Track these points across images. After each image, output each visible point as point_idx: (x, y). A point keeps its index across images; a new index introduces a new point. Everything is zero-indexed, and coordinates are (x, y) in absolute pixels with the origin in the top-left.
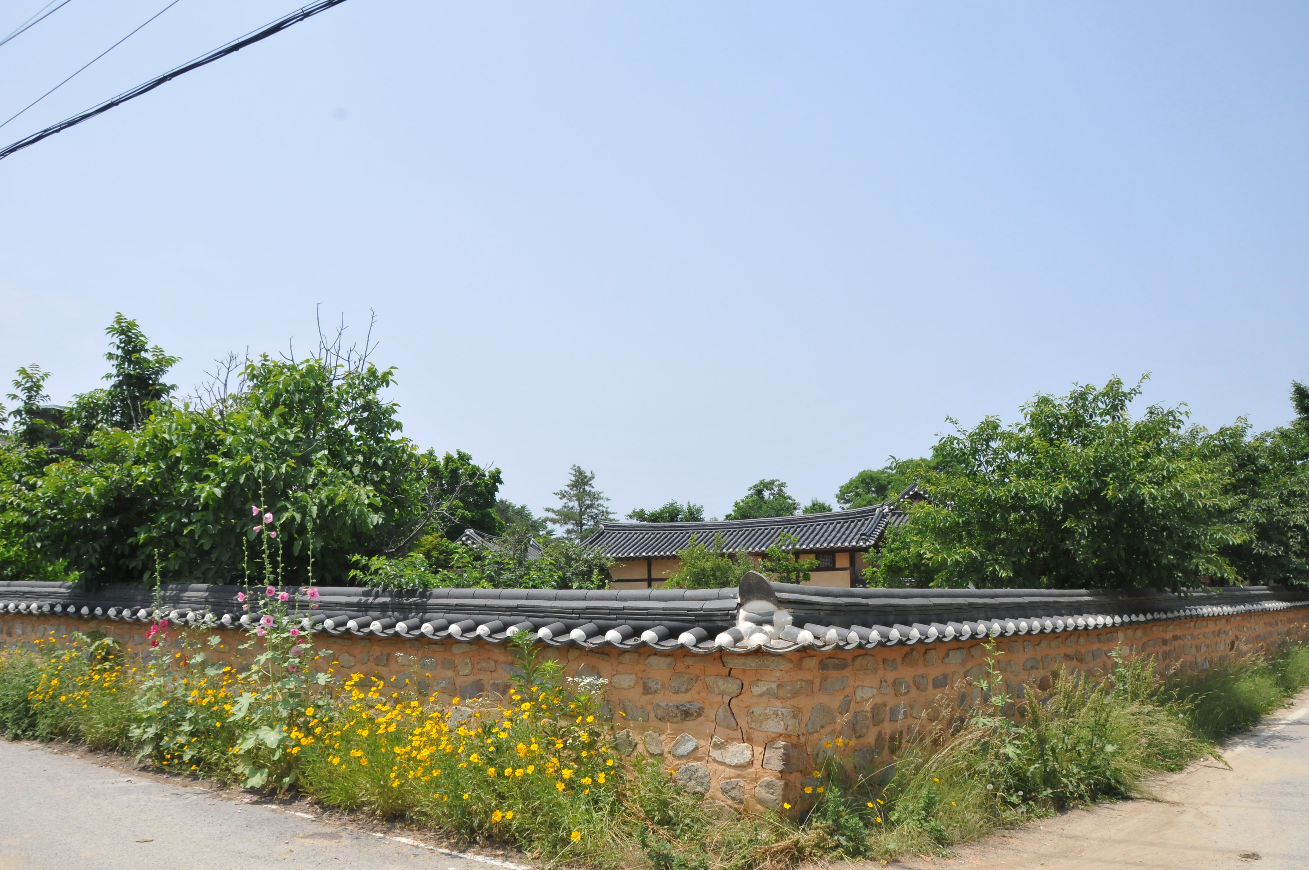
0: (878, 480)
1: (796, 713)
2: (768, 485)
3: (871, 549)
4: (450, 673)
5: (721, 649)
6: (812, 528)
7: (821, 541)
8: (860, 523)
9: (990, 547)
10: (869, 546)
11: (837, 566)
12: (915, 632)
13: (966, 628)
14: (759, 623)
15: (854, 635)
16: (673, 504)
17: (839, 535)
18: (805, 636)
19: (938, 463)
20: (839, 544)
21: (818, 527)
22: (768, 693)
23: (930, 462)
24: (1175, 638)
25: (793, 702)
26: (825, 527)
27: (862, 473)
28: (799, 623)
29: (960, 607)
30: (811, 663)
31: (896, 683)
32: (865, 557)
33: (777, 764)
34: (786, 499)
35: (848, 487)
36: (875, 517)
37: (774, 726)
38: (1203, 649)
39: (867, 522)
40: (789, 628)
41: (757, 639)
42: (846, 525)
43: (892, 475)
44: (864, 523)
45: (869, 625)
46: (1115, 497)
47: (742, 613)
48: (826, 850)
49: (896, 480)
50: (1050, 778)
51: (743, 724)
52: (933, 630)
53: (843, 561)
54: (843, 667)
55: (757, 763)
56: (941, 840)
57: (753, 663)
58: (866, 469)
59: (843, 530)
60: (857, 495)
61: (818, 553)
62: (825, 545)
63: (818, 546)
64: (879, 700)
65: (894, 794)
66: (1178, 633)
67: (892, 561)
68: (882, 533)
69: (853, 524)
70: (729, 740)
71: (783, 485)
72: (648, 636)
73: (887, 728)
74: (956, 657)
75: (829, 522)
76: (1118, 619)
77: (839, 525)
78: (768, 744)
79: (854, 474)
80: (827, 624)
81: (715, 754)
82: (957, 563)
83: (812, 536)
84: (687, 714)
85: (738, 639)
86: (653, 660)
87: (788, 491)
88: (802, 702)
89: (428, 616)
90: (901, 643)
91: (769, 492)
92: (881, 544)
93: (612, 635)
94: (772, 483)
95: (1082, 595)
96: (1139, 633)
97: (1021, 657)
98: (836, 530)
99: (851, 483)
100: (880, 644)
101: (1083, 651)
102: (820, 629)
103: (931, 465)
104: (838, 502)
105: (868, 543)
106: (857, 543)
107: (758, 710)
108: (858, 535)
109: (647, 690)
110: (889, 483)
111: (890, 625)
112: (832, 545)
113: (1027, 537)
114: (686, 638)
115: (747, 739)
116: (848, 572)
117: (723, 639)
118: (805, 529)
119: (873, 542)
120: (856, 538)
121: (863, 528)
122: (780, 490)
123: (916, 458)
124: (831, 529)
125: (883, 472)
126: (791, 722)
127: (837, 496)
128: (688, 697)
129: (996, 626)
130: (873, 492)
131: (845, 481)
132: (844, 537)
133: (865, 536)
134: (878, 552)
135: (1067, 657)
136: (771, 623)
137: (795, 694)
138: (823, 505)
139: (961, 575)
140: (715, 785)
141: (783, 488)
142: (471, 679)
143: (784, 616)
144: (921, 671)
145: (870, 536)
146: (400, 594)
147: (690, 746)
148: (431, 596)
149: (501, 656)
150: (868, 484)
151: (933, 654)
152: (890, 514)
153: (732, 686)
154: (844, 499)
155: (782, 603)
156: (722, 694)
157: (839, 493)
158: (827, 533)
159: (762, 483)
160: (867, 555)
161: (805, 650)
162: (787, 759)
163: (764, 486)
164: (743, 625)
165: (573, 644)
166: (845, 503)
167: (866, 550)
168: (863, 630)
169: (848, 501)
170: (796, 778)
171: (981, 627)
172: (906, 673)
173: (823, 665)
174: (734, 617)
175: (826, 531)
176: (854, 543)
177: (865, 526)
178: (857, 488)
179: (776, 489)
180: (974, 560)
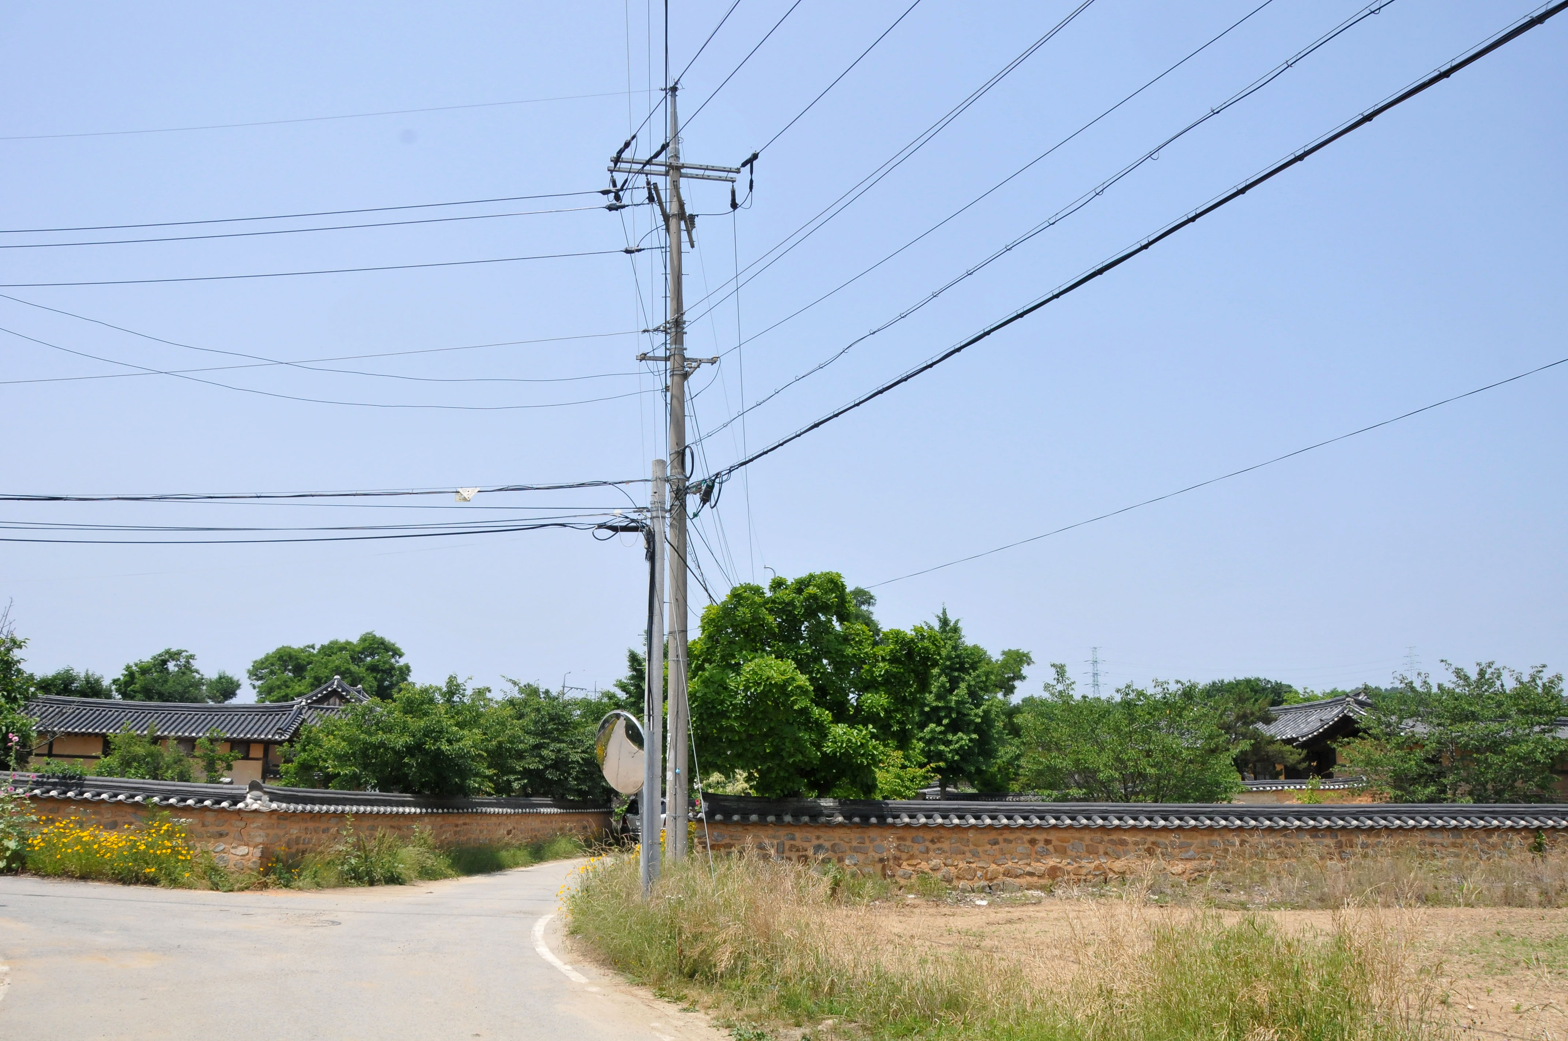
0: (297, 659)
1: (267, 835)
2: (174, 655)
3: (286, 744)
4: (98, 817)
5: (240, 809)
6: (230, 717)
7: (239, 731)
8: (277, 717)
9: (365, 768)
10: (284, 741)
11: (251, 756)
12: (317, 808)
13: (340, 808)
14: (256, 800)
15: (292, 807)
16: (68, 670)
17: (256, 727)
18: (274, 805)
19: (364, 649)
20: (255, 736)
21: (236, 717)
22: (258, 827)
23: (355, 646)
24: (465, 824)
25: (267, 831)
26: (243, 718)
27: (280, 649)
28: (271, 801)
29: (338, 799)
30: (275, 817)
31: (306, 829)
32: (279, 750)
33: (259, 854)
34: (192, 672)
35: (263, 663)
36: (292, 713)
37: (259, 840)
38: (485, 832)
39: (284, 717)
40: (267, 802)
41: (255, 806)
42: (264, 717)
43: (314, 655)
44: (281, 718)
45: (298, 804)
46: (430, 748)
47: (249, 796)
48: (276, 885)
49: (317, 661)
50: (368, 873)
51: (245, 839)
52: (325, 808)
53: (257, 751)
54: (286, 819)
55: (250, 854)
56: (318, 884)
57: (252, 815)
58: (285, 645)
59: (260, 722)
60: (272, 672)
61: (234, 743)
62: (242, 735)
63: (235, 735)
64: (299, 835)
65: (302, 870)
66: (467, 821)
67: (305, 760)
68: (297, 729)
69: (270, 718)
70: (239, 845)
71: (192, 657)
72: (207, 803)
73: (301, 847)
74: (334, 821)
75: (247, 714)
76: (424, 810)
77: (257, 717)
78: (255, 847)
79: (270, 648)
80: (282, 802)
81: (233, 851)
82: (346, 774)
83: (229, 726)
84: (221, 835)
85: (247, 806)
86: (208, 813)
87: (195, 664)
88: (269, 831)
89: (84, 789)
90: (310, 812)
91: (174, 663)
92: (295, 739)
93: (190, 802)
94: (179, 653)
95: (408, 797)
96: (439, 819)
97: (366, 823)
98: (254, 722)
99: (267, 658)
100: (302, 811)
101: (402, 824)
102: (280, 804)
103: (357, 649)
104: (249, 678)
105: (283, 737)
106: (273, 736)
107: (252, 834)
108: (275, 729)
109: (203, 825)
110: (309, 663)
111: (306, 804)
112: (249, 736)
113: (386, 764)
114: (225, 804)
115: (247, 845)
116: (261, 762)
117: (241, 805)
118: (223, 718)
119: (288, 737)
120: (273, 732)
121: (280, 723)
122: (188, 662)
123: (342, 640)
124: (249, 719)
125: (303, 650)
126: (265, 839)
127: (249, 671)
128: (222, 828)
129: (355, 808)
130: (290, 671)
131: (260, 656)
132: (261, 729)
133: (281, 731)
134: (292, 746)
135: (392, 827)
136: (260, 800)
137: (268, 828)
138: (231, 678)
139: (347, 782)
140: (231, 864)
141: (191, 660)
142: (111, 820)
143: (266, 798)
144: (318, 825)
145: (286, 731)
146: (64, 777)
147: (222, 848)
148: (85, 780)
149: (130, 810)
150: (285, 661)
151: (323, 818)
152: (307, 707)
153: (242, 824)
154: (256, 675)
155: (266, 793)
156: (237, 827)
157: (251, 668)
158: (245, 724)
159: (168, 652)
160: (281, 749)
161: (274, 811)
162: (262, 852)
163: (170, 657)
164: (249, 800)
165: (171, 806)
166: (258, 680)
167: (280, 743)
168: (296, 805)
169: (261, 678)
170: (265, 860)
171: (347, 808)
172: (311, 825)
173: (279, 818)
174: (245, 797)
175: (244, 721)
176: (270, 736)
177: (282, 720)
178: (273, 665)
179: (183, 661)
180: (355, 773)
